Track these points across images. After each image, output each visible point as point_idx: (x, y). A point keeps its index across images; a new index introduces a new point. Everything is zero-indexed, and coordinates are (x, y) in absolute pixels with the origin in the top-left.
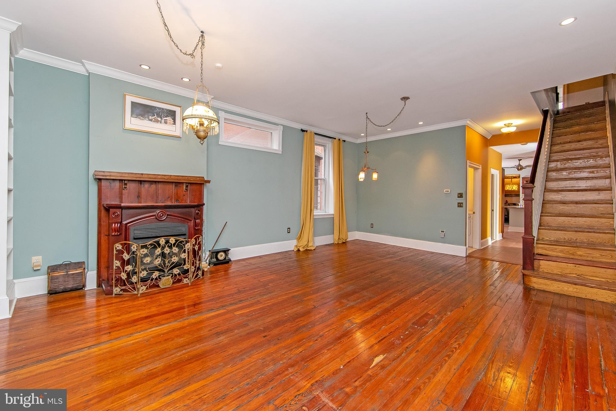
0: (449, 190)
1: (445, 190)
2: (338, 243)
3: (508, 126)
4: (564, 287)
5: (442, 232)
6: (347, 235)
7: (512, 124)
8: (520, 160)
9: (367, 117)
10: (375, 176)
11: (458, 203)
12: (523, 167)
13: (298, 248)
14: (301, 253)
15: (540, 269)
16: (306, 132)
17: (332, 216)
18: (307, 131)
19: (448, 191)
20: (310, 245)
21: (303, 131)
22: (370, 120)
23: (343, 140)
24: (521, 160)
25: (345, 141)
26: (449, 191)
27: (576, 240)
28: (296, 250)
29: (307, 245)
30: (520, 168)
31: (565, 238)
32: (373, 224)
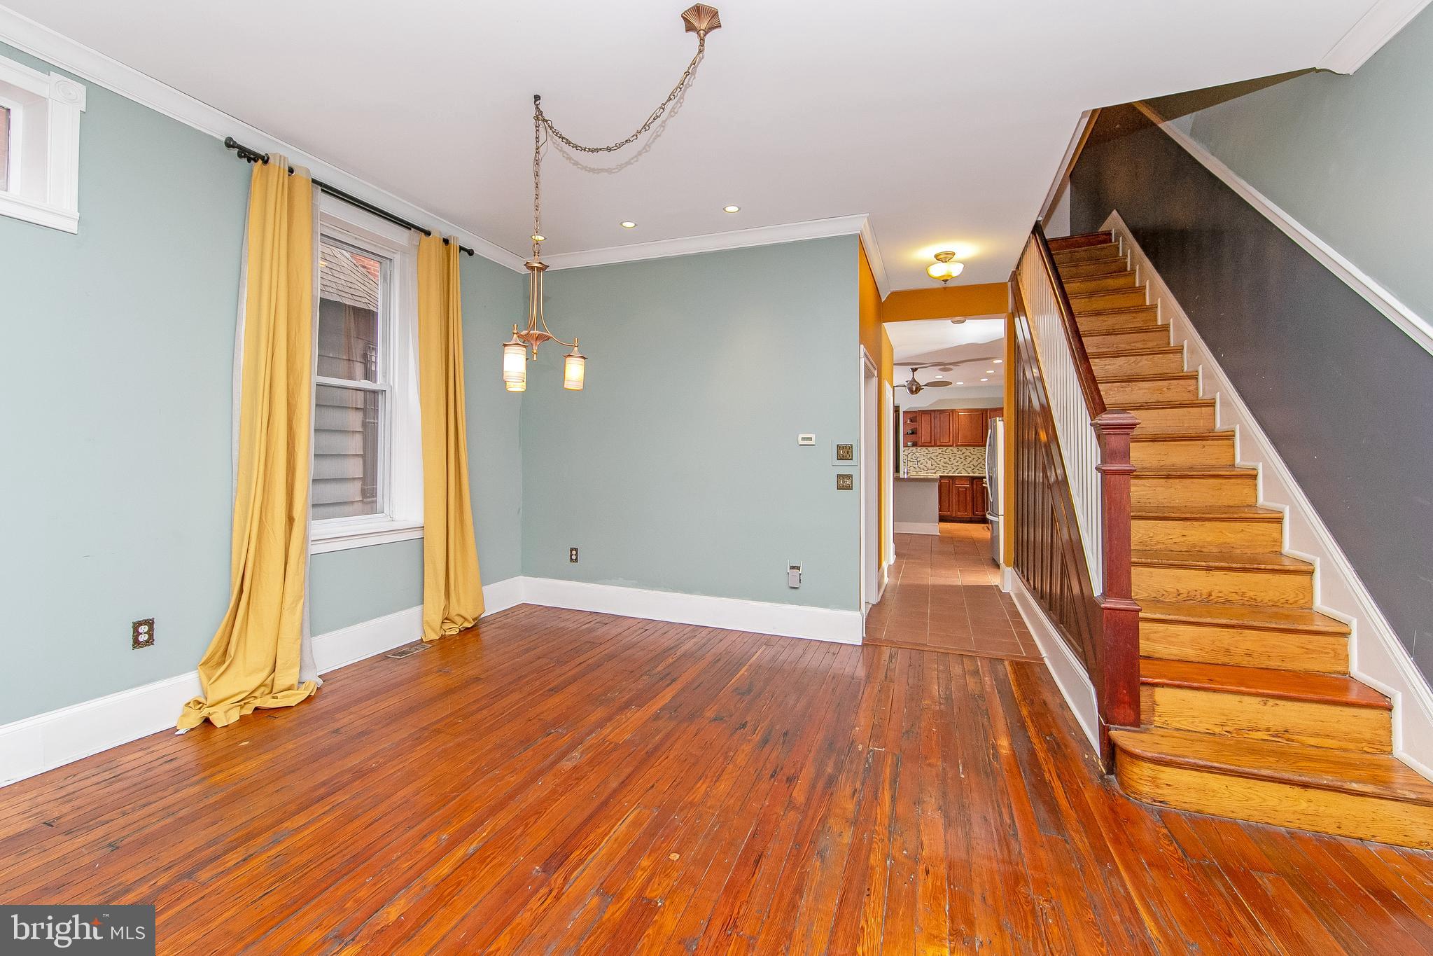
0: (813, 436)
1: (801, 436)
2: (443, 638)
3: (943, 258)
4: (1267, 798)
5: (792, 568)
6: (480, 600)
7: (954, 254)
8: (914, 370)
9: (539, 116)
10: (575, 372)
11: (839, 476)
12: (920, 386)
13: (205, 712)
14: (217, 737)
15: (1156, 719)
16: (260, 162)
17: (417, 534)
18: (266, 161)
19: (810, 439)
20: (282, 680)
21: (248, 155)
22: (551, 128)
23: (461, 248)
24: (916, 369)
25: (471, 253)
26: (814, 439)
27: (1210, 595)
28: (195, 720)
29: (269, 687)
30: (914, 388)
31: (1178, 590)
32: (576, 550)
